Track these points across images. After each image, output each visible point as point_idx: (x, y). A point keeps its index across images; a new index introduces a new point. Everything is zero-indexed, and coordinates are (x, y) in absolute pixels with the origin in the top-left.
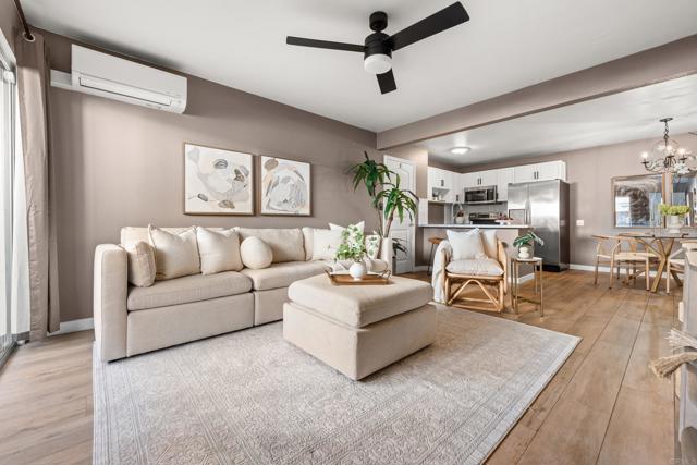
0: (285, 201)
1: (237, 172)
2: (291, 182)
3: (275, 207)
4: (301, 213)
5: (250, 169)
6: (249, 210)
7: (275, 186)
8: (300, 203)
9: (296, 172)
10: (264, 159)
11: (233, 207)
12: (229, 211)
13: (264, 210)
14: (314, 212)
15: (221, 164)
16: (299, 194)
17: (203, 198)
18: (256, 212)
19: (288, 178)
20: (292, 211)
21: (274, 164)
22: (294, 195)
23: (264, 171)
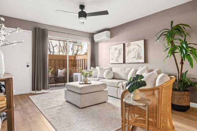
0: (133, 58)
1: (119, 50)
2: (136, 50)
3: (130, 60)
4: (140, 62)
5: (122, 48)
6: (122, 62)
7: (130, 52)
8: (139, 57)
9: (138, 45)
10: (126, 44)
11: (118, 61)
12: (117, 62)
13: (127, 62)
14: (146, 61)
15: (116, 49)
16: (139, 54)
17: (112, 59)
18: (124, 62)
19: (134, 49)
20: (136, 61)
21: (129, 45)
22: (137, 55)
23: (126, 48)
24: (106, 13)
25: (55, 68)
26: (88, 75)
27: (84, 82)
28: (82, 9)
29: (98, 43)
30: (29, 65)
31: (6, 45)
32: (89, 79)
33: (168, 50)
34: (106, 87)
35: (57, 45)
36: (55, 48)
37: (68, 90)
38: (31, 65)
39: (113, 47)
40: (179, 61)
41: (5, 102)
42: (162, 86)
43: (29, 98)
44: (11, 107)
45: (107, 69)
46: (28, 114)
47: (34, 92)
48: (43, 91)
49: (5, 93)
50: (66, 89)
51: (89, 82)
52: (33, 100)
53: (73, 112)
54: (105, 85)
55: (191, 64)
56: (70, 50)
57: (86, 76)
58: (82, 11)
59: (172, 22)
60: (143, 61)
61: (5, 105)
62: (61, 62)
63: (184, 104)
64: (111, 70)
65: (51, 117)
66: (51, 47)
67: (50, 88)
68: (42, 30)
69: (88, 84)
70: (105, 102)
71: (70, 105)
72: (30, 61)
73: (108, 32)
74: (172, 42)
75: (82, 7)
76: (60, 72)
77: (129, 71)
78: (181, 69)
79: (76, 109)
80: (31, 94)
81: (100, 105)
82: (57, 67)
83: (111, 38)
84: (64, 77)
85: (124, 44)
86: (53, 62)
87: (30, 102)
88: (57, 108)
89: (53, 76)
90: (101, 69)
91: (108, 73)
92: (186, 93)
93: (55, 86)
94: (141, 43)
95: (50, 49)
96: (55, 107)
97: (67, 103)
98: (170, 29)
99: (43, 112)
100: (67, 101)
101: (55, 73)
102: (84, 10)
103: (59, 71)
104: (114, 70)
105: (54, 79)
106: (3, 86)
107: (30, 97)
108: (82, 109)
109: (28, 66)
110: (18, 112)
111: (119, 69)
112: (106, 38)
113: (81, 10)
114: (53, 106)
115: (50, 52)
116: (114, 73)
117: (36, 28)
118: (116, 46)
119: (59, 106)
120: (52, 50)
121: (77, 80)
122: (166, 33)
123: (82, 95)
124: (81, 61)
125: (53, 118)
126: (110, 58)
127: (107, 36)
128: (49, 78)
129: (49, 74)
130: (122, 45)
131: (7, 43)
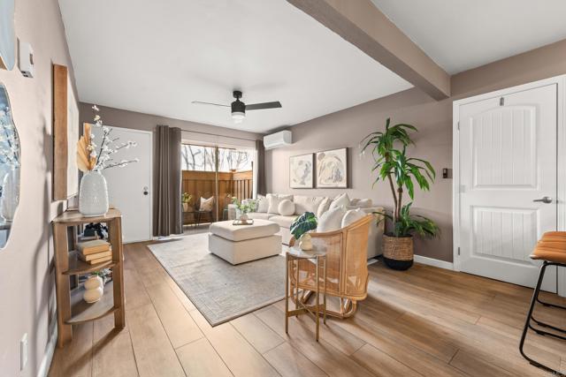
0: (329, 178)
1: (306, 165)
2: (333, 165)
3: (324, 183)
4: (340, 186)
5: (312, 162)
6: (311, 186)
7: (323, 169)
8: (338, 178)
9: (337, 158)
10: (318, 155)
11: (304, 184)
12: (303, 186)
13: (318, 185)
14: (349, 185)
15: (301, 163)
16: (338, 172)
17: (295, 181)
18: (314, 186)
19: (330, 163)
20: (334, 185)
21: (322, 156)
22: (334, 174)
23: (318, 162)
24: (277, 105)
25: (195, 194)
26: (249, 210)
27: (240, 222)
28: (238, 98)
29: (271, 151)
30: (148, 191)
31: (110, 166)
32: (249, 215)
33: (380, 169)
34: (278, 230)
35: (200, 152)
36: (196, 157)
37: (214, 235)
38: (151, 190)
39: (297, 160)
40: (396, 187)
41: (109, 253)
42: (347, 229)
43: (148, 249)
44: (119, 261)
45: (286, 198)
46: (145, 274)
47: (156, 238)
48: (172, 236)
49: (109, 240)
50: (211, 234)
51: (249, 222)
52: (154, 252)
53: (219, 271)
54: (276, 227)
55: (411, 193)
56: (226, 160)
57: (245, 212)
58: (238, 100)
59: (388, 121)
60: (344, 185)
61: (110, 258)
62: (207, 184)
63: (403, 257)
64: (292, 201)
65: (183, 278)
66: (190, 156)
67: (185, 233)
68: (172, 129)
69: (247, 224)
70: (277, 255)
71: (217, 260)
72: (149, 184)
73: (288, 133)
74: (387, 155)
75: (237, 94)
76: (205, 202)
77: (320, 202)
78: (400, 201)
79: (226, 266)
80: (152, 242)
81: (268, 260)
82: (199, 192)
83: (293, 142)
84: (211, 212)
85: (314, 155)
86: (191, 184)
87: (149, 255)
88: (194, 266)
89: (191, 209)
90: (274, 198)
91: (286, 205)
92: (406, 239)
93: (195, 228)
94: (342, 153)
95: (186, 160)
96: (191, 264)
97: (211, 257)
98: (384, 132)
99: (171, 272)
100: (212, 254)
101: (195, 205)
102: (241, 100)
103: (203, 200)
104: (297, 200)
105: (192, 215)
106: (105, 228)
107: (149, 246)
108: (237, 268)
109: (146, 193)
110: (129, 271)
111: (305, 198)
112: (284, 142)
113: (235, 100)
114: (188, 262)
115: (188, 164)
116: (296, 205)
117: (160, 127)
118: (300, 158)
119: (198, 262)
120: (190, 161)
121: (234, 218)
122: (377, 140)
123: (236, 244)
124: (243, 182)
125: (186, 280)
126: (292, 179)
127: (285, 140)
128: (183, 213)
129: (185, 206)
130: (311, 156)
131: (113, 163)
